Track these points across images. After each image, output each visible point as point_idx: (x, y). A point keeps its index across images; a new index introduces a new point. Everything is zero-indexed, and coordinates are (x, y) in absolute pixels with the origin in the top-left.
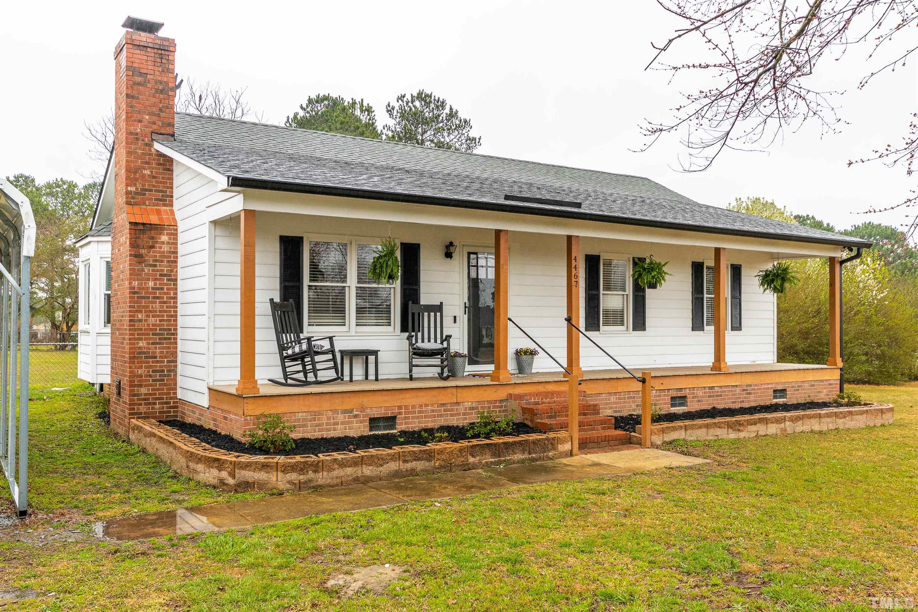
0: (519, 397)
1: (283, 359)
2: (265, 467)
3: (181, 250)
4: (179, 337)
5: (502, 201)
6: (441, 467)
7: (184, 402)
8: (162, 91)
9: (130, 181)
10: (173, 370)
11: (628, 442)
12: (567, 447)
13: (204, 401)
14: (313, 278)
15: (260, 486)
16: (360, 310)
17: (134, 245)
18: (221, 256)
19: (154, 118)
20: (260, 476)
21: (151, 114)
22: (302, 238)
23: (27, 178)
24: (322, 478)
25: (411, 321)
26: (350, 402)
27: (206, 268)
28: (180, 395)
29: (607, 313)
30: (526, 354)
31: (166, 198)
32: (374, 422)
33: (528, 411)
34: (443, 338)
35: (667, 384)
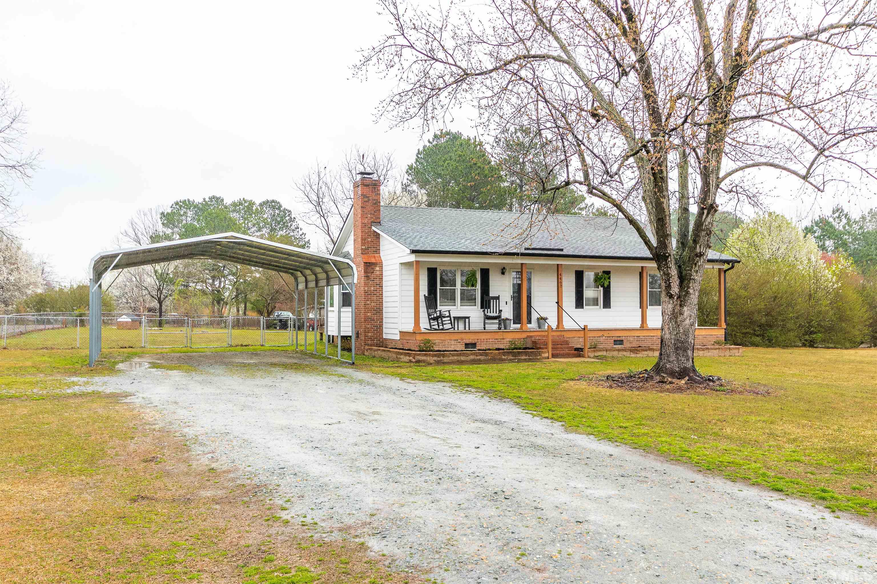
0: (531, 337)
1: (429, 319)
2: (425, 355)
3: (384, 273)
4: (384, 311)
5: (523, 251)
6: (491, 359)
7: (386, 339)
8: (375, 204)
9: (363, 244)
10: (381, 326)
11: (579, 356)
12: (546, 355)
13: (397, 337)
14: (442, 285)
15: (424, 361)
16: (462, 299)
17: (366, 272)
18: (405, 277)
19: (372, 216)
20: (424, 358)
21: (371, 214)
22: (436, 268)
23: (218, 199)
24: (446, 359)
25: (485, 304)
26: (457, 337)
27: (397, 282)
28: (384, 336)
29: (588, 299)
30: (542, 320)
31: (377, 251)
32: (467, 345)
33: (534, 343)
34: (500, 311)
35: (612, 334)
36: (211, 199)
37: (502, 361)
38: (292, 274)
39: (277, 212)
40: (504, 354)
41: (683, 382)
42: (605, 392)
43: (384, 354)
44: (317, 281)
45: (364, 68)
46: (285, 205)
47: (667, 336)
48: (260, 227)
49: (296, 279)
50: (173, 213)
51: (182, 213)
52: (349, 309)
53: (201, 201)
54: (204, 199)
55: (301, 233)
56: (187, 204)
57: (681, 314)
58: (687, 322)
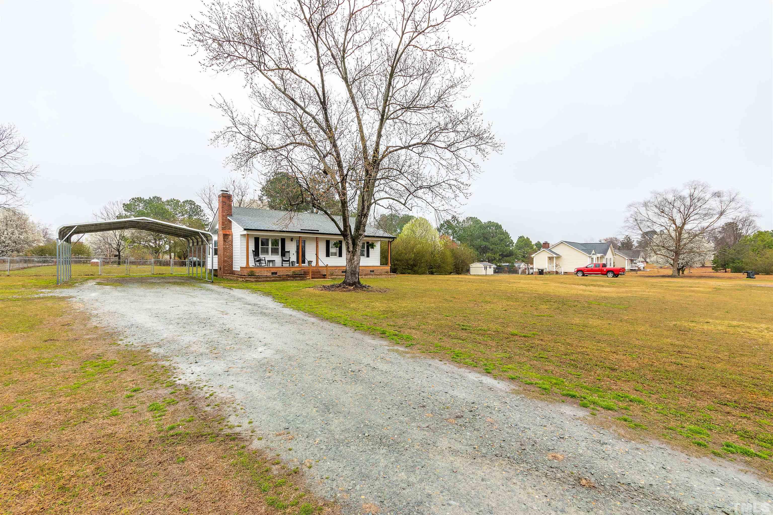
0: (303, 270)
1: (255, 261)
3: (233, 240)
4: (233, 257)
6: (282, 279)
7: (234, 271)
8: (229, 206)
9: (223, 225)
10: (232, 264)
11: (324, 278)
12: (309, 278)
13: (239, 270)
14: (262, 245)
15: (250, 281)
16: (272, 252)
17: (223, 238)
18: (242, 241)
19: (228, 212)
20: (250, 279)
22: (259, 238)
23: (158, 198)
24: (260, 280)
25: (283, 254)
26: (268, 269)
27: (239, 244)
28: (234, 269)
29: (332, 253)
30: (310, 262)
31: (230, 228)
32: (273, 273)
33: (304, 272)
34: (290, 258)
35: (341, 268)
36: (154, 198)
37: (288, 280)
38: (186, 239)
39: (193, 206)
40: (289, 277)
41: (352, 287)
42: (317, 292)
43: (232, 278)
44: (198, 242)
45: (216, 141)
46: (197, 204)
47: (348, 269)
48: (183, 214)
49: (188, 241)
50: (130, 204)
51: (136, 204)
52: (217, 256)
53: (148, 198)
54: (150, 198)
55: (206, 217)
56: (140, 200)
57: (353, 259)
58: (356, 263)
